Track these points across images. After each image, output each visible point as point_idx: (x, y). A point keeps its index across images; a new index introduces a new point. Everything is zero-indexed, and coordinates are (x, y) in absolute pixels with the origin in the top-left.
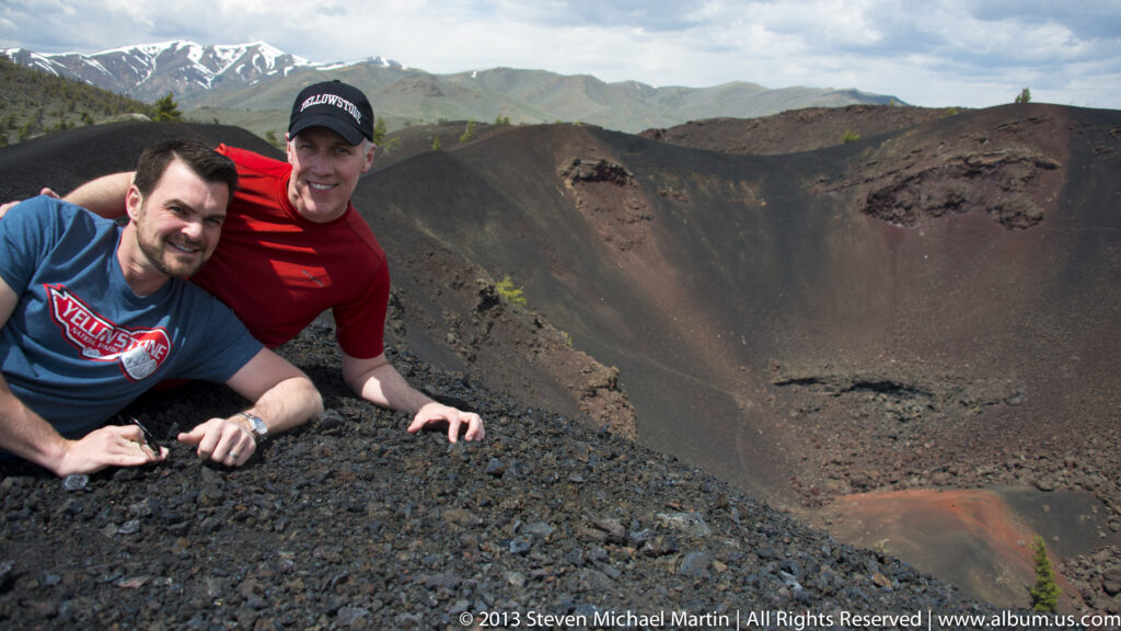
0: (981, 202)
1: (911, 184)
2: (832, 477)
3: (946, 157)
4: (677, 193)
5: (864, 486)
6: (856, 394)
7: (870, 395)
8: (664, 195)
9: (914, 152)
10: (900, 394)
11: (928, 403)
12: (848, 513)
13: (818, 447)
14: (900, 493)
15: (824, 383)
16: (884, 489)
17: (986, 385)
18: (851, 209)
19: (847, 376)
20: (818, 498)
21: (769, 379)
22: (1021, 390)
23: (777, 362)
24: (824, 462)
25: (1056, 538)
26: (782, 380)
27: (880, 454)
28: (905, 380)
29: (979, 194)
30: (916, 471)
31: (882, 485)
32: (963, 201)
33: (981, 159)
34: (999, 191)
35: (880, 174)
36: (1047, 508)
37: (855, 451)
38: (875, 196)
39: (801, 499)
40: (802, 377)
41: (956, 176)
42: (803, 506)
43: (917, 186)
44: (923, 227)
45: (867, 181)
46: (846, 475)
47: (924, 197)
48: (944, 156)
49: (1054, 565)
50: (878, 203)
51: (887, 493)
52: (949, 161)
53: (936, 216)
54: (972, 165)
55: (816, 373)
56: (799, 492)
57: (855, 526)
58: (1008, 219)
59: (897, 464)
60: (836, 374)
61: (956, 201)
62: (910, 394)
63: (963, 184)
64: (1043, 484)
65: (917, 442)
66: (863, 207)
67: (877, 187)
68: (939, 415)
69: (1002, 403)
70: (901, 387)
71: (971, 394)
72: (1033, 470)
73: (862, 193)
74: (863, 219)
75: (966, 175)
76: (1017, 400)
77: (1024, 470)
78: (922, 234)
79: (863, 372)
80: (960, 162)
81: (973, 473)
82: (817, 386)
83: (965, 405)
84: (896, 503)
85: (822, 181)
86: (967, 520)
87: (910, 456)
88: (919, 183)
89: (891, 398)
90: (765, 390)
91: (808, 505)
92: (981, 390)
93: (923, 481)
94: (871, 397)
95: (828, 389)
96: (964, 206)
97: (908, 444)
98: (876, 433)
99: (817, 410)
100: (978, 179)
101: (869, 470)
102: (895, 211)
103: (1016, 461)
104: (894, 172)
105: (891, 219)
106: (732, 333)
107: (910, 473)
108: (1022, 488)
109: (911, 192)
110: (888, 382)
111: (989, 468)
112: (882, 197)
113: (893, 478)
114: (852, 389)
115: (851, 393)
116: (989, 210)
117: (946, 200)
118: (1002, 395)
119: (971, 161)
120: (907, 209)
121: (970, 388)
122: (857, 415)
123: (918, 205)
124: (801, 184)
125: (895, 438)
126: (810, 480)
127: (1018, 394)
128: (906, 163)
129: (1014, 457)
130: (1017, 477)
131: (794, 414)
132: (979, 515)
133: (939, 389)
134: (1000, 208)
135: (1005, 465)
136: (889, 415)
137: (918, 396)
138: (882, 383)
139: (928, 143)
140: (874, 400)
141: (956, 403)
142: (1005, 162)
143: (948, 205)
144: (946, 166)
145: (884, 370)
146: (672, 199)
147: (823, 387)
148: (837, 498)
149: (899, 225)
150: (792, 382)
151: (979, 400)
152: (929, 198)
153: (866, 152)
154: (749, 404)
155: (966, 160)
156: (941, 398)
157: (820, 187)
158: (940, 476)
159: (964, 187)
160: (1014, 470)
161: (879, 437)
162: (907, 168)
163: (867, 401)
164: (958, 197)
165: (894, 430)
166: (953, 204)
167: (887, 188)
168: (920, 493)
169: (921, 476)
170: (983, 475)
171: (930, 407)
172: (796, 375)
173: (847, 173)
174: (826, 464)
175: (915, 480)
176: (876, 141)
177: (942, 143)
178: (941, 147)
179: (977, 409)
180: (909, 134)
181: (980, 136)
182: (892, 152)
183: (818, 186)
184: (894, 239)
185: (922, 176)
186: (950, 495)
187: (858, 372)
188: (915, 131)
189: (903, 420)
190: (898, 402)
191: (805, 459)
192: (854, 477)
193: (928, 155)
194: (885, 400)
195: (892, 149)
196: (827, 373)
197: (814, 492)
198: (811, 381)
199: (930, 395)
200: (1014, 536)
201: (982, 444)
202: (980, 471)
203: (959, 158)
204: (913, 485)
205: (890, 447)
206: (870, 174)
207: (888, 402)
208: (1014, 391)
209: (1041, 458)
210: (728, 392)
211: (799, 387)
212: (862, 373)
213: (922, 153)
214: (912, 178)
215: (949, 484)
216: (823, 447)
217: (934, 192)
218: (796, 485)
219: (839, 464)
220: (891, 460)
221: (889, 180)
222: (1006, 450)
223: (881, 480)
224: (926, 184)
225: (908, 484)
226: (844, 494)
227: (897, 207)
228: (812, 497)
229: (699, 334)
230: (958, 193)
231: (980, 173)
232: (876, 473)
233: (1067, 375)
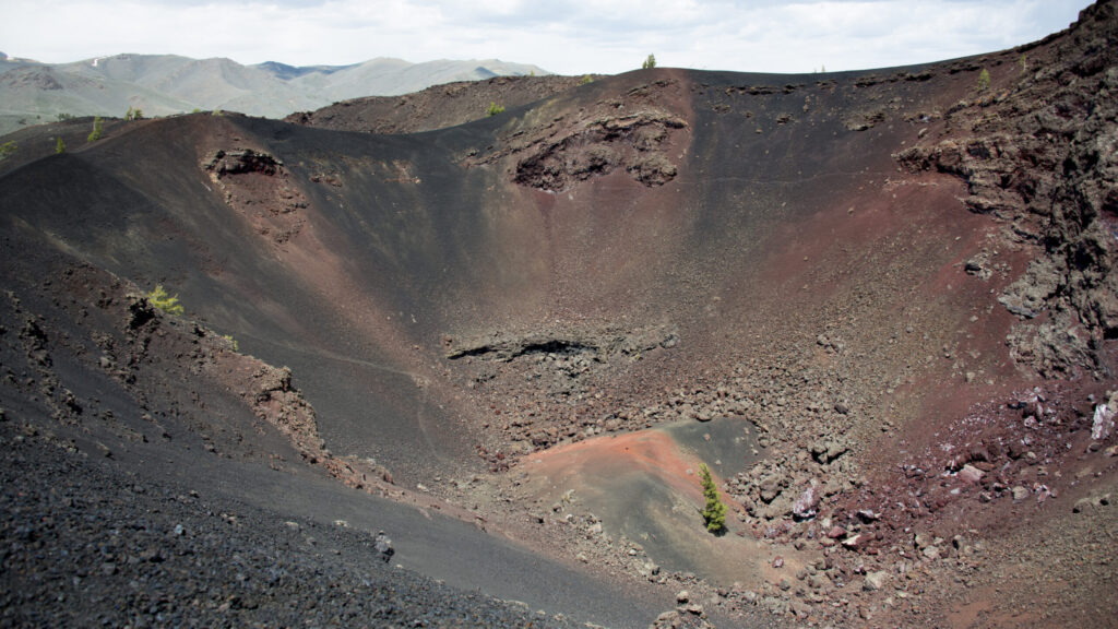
0: (621, 163)
1: (556, 151)
2: (514, 440)
3: (586, 123)
4: (330, 178)
5: (545, 443)
6: (527, 358)
7: (540, 356)
8: (317, 181)
9: (556, 120)
10: (567, 352)
11: (594, 356)
12: (533, 471)
13: (498, 413)
14: (580, 444)
15: (496, 351)
16: (564, 442)
17: (643, 333)
18: (502, 180)
19: (516, 340)
20: (504, 462)
21: (443, 353)
22: (674, 333)
23: (449, 337)
24: (505, 427)
25: (718, 462)
26: (455, 353)
27: (556, 410)
28: (570, 337)
29: (619, 156)
30: (590, 421)
31: (561, 439)
32: (605, 163)
33: (617, 123)
34: (636, 151)
35: (527, 143)
36: (707, 436)
37: (532, 412)
38: (525, 166)
39: (488, 465)
40: (474, 347)
41: (597, 141)
42: (490, 472)
43: (562, 153)
44: (572, 191)
45: (515, 151)
46: (528, 435)
47: (569, 162)
48: (584, 122)
49: (720, 487)
50: (528, 172)
51: (567, 446)
52: (589, 126)
53: (582, 180)
54: (610, 129)
55: (487, 342)
56: (485, 459)
57: (542, 483)
58: (647, 177)
59: (573, 418)
60: (505, 340)
61: (599, 164)
62: (577, 350)
63: (605, 148)
64: (703, 416)
65: (588, 394)
66: (514, 177)
67: (525, 156)
68: (604, 366)
69: (659, 347)
70: (567, 344)
71: (631, 342)
72: (692, 405)
73: (512, 163)
74: (515, 188)
75: (605, 139)
76: (671, 343)
77: (684, 406)
78: (571, 198)
79: (531, 335)
80: (599, 127)
81: (641, 415)
82: (490, 354)
83: (627, 353)
84: (576, 455)
85: (472, 155)
86: (641, 460)
87: (583, 408)
88: (563, 149)
89: (560, 356)
90: (440, 364)
91: (496, 471)
92: (639, 338)
93: (598, 430)
94: (542, 358)
95: (500, 356)
96: (607, 168)
97: (580, 397)
98: (550, 391)
99: (493, 377)
100: (616, 141)
101: (548, 427)
102: (545, 178)
103: (677, 398)
104: (539, 141)
105: (541, 186)
106: (401, 314)
107: (585, 424)
108: (685, 422)
109: (557, 158)
110: (556, 341)
111: (654, 409)
112: (531, 166)
113: (571, 432)
114: (523, 352)
115: (522, 357)
116: (629, 170)
117: (589, 164)
118: (658, 340)
119: (609, 126)
120: (555, 175)
121: (630, 337)
122: (530, 376)
123: (565, 170)
124: (453, 159)
125: (568, 394)
126: (494, 445)
127: (671, 337)
128: (550, 131)
129: (675, 395)
130: (680, 413)
131: (471, 384)
132: (651, 454)
133: (602, 344)
134: (638, 168)
135: (668, 404)
136: (560, 373)
137: (584, 351)
138: (550, 343)
139: (568, 110)
140: (544, 360)
141: (619, 352)
142: (639, 124)
143: (592, 169)
144: (587, 132)
145: (550, 331)
146: (324, 183)
147: (495, 355)
148: (521, 458)
149: (549, 191)
150: (465, 353)
151: (638, 347)
152: (574, 163)
153: (512, 123)
154: (427, 382)
155: (604, 125)
156: (604, 350)
157: (472, 161)
158: (613, 423)
159: (604, 150)
160: (676, 407)
161: (553, 395)
162: (552, 136)
163: (537, 363)
164: (600, 160)
165: (566, 386)
166: (597, 167)
167: (534, 157)
168: (597, 442)
169: (595, 425)
170: (649, 415)
171: (596, 360)
172: (468, 346)
173: (496, 145)
174: (508, 428)
175: (590, 430)
176: (520, 112)
177: (581, 110)
178: (581, 114)
179: (638, 355)
180: (550, 103)
181: (615, 101)
182: (536, 122)
183: (469, 160)
184: (546, 205)
185: (566, 142)
186: (624, 439)
187: (526, 336)
188: (555, 100)
189: (573, 376)
190: (567, 359)
191: (487, 426)
192: (535, 436)
193: (570, 122)
194: (554, 359)
195: (536, 118)
196: (497, 341)
197: (500, 457)
198: (484, 350)
199: (595, 349)
200: (683, 467)
201: (645, 387)
202: (647, 412)
203: (598, 123)
204: (589, 435)
205: (565, 403)
206: (517, 144)
207: (558, 360)
208: (668, 335)
209: (698, 392)
210: (404, 372)
211: (473, 358)
212: (531, 336)
213: (564, 121)
214: (557, 145)
215: (621, 429)
216: (502, 412)
217: (578, 156)
218: (481, 453)
219: (519, 426)
220: (566, 415)
221: (536, 149)
222: (667, 390)
223: (560, 435)
224: (569, 149)
225: (585, 435)
226: (528, 454)
227: (546, 174)
228: (499, 461)
229: (369, 319)
230: (600, 156)
231: (617, 136)
232: (555, 429)
233: (711, 315)
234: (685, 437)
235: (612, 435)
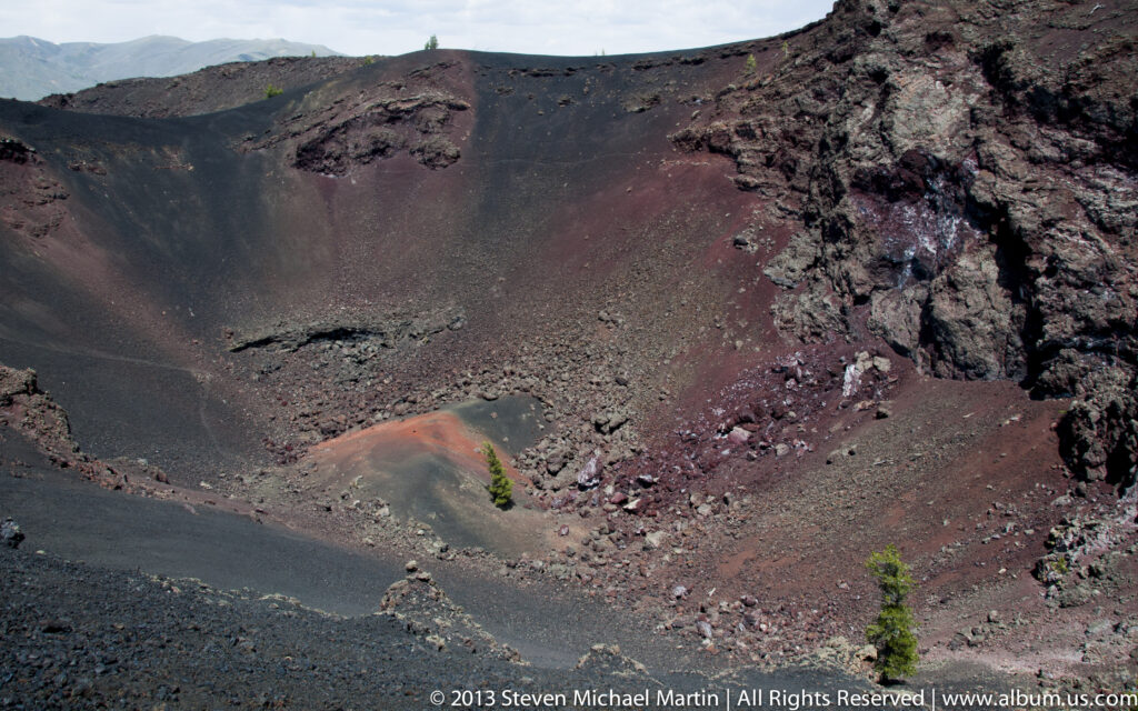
0: (404, 146)
1: (337, 134)
2: (302, 430)
3: (367, 105)
4: (91, 166)
5: (334, 432)
6: (313, 346)
7: (326, 345)
8: (77, 169)
9: (336, 103)
10: (354, 338)
11: (381, 341)
12: (322, 460)
13: (285, 404)
14: (369, 430)
15: (280, 341)
16: (353, 430)
17: (429, 316)
18: (282, 164)
19: (301, 329)
20: (293, 453)
21: (225, 347)
22: (460, 315)
23: (229, 329)
24: (292, 418)
25: (506, 439)
26: (238, 346)
27: (345, 398)
28: (357, 324)
29: (402, 138)
30: (379, 407)
31: (350, 427)
32: (388, 146)
33: (399, 105)
34: (419, 134)
35: (306, 127)
36: (494, 415)
37: (320, 401)
38: (304, 150)
39: (276, 458)
40: (257, 339)
41: (379, 123)
42: (279, 465)
43: (344, 136)
44: (355, 176)
45: (294, 135)
46: (317, 425)
47: (351, 146)
48: (365, 105)
49: (505, 462)
50: (308, 157)
51: (357, 434)
52: (370, 109)
53: (364, 163)
54: (391, 112)
55: (270, 332)
56: (272, 451)
57: (330, 471)
58: (430, 160)
59: (362, 404)
60: (289, 329)
61: (382, 147)
62: (364, 337)
63: (387, 131)
64: (489, 395)
65: (377, 380)
66: (294, 162)
67: (304, 140)
68: (391, 351)
69: (447, 330)
70: (354, 331)
71: (418, 325)
72: (479, 385)
73: (291, 146)
74: (295, 173)
75: (388, 122)
76: (458, 325)
77: (472, 386)
78: (354, 182)
79: (314, 324)
80: (380, 110)
81: (430, 398)
82: (274, 345)
83: (415, 337)
84: (365, 441)
85: (249, 139)
86: (428, 441)
87: (372, 394)
88: (344, 133)
89: (347, 343)
90: (222, 359)
91: (284, 463)
92: (426, 322)
93: (387, 415)
94: (328, 346)
95: (285, 347)
96: (390, 151)
97: (369, 383)
98: (337, 379)
99: (278, 368)
100: (399, 124)
101: (336, 416)
102: (325, 162)
103: (464, 379)
104: (319, 124)
105: (323, 170)
106: (178, 308)
107: (374, 410)
108: (472, 402)
109: (338, 142)
110: (342, 329)
111: (442, 391)
112: (311, 150)
113: (360, 418)
114: (309, 342)
115: (307, 347)
116: (412, 153)
117: (372, 147)
118: (445, 322)
119: (391, 108)
120: (337, 159)
121: (416, 321)
122: (317, 366)
123: (347, 154)
124: (228, 144)
125: (356, 381)
126: (282, 437)
127: (458, 319)
128: (330, 114)
129: (462, 376)
130: (467, 393)
131: (255, 377)
132: (438, 434)
133: (390, 330)
134: (421, 150)
135: (456, 385)
136: (347, 360)
137: (371, 337)
138: (336, 331)
139: (348, 93)
140: (331, 348)
141: (406, 336)
142: (421, 106)
143: (375, 152)
144: (368, 114)
145: (335, 318)
146: (86, 172)
147: (279, 345)
148: (310, 449)
149: (331, 176)
150: (248, 345)
151: (425, 331)
152: (356, 147)
153: (290, 106)
154: (208, 376)
155: (386, 107)
156: (392, 335)
157: (249, 146)
158: (401, 407)
159: (386, 132)
160: (464, 388)
161: (341, 383)
162: (332, 118)
163: (324, 351)
164: (383, 143)
165: (354, 373)
166: (379, 150)
167: (314, 140)
168: (386, 427)
169: (383, 411)
170: (437, 398)
171: (384, 345)
172: (251, 338)
173: (274, 128)
174: (295, 419)
175: (379, 416)
176: (298, 94)
177: (362, 92)
178: (362, 96)
179: (426, 339)
180: (329, 85)
181: (396, 83)
182: (315, 105)
183: (245, 145)
184: (328, 190)
185: (347, 125)
186: (412, 422)
187: (311, 325)
188: (335, 82)
189: (360, 362)
190: (354, 346)
191: (273, 419)
192: (323, 425)
193: (350, 104)
194: (341, 347)
195: (315, 101)
196: (282, 331)
197: (289, 448)
198: (266, 342)
199: (382, 334)
200: (468, 444)
201: (434, 370)
202: (435, 395)
203: (379, 106)
204: (377, 421)
205: (354, 390)
206: (296, 127)
207: (344, 348)
208: (454, 317)
209: (485, 372)
210: (183, 368)
211: (256, 349)
212: (316, 325)
213: (344, 103)
214: (337, 128)
215: (410, 412)
216: (289, 403)
217: (360, 139)
218: (268, 446)
219: (307, 416)
220: (355, 402)
221: (316, 133)
222: (455, 371)
223: (349, 422)
224: (351, 133)
225: (373, 420)
226: (317, 444)
227: (327, 158)
228: (287, 453)
229: (145, 315)
230: (382, 139)
231: (400, 118)
232: (344, 417)
233: (497, 296)
234: (472, 417)
235: (399, 419)
